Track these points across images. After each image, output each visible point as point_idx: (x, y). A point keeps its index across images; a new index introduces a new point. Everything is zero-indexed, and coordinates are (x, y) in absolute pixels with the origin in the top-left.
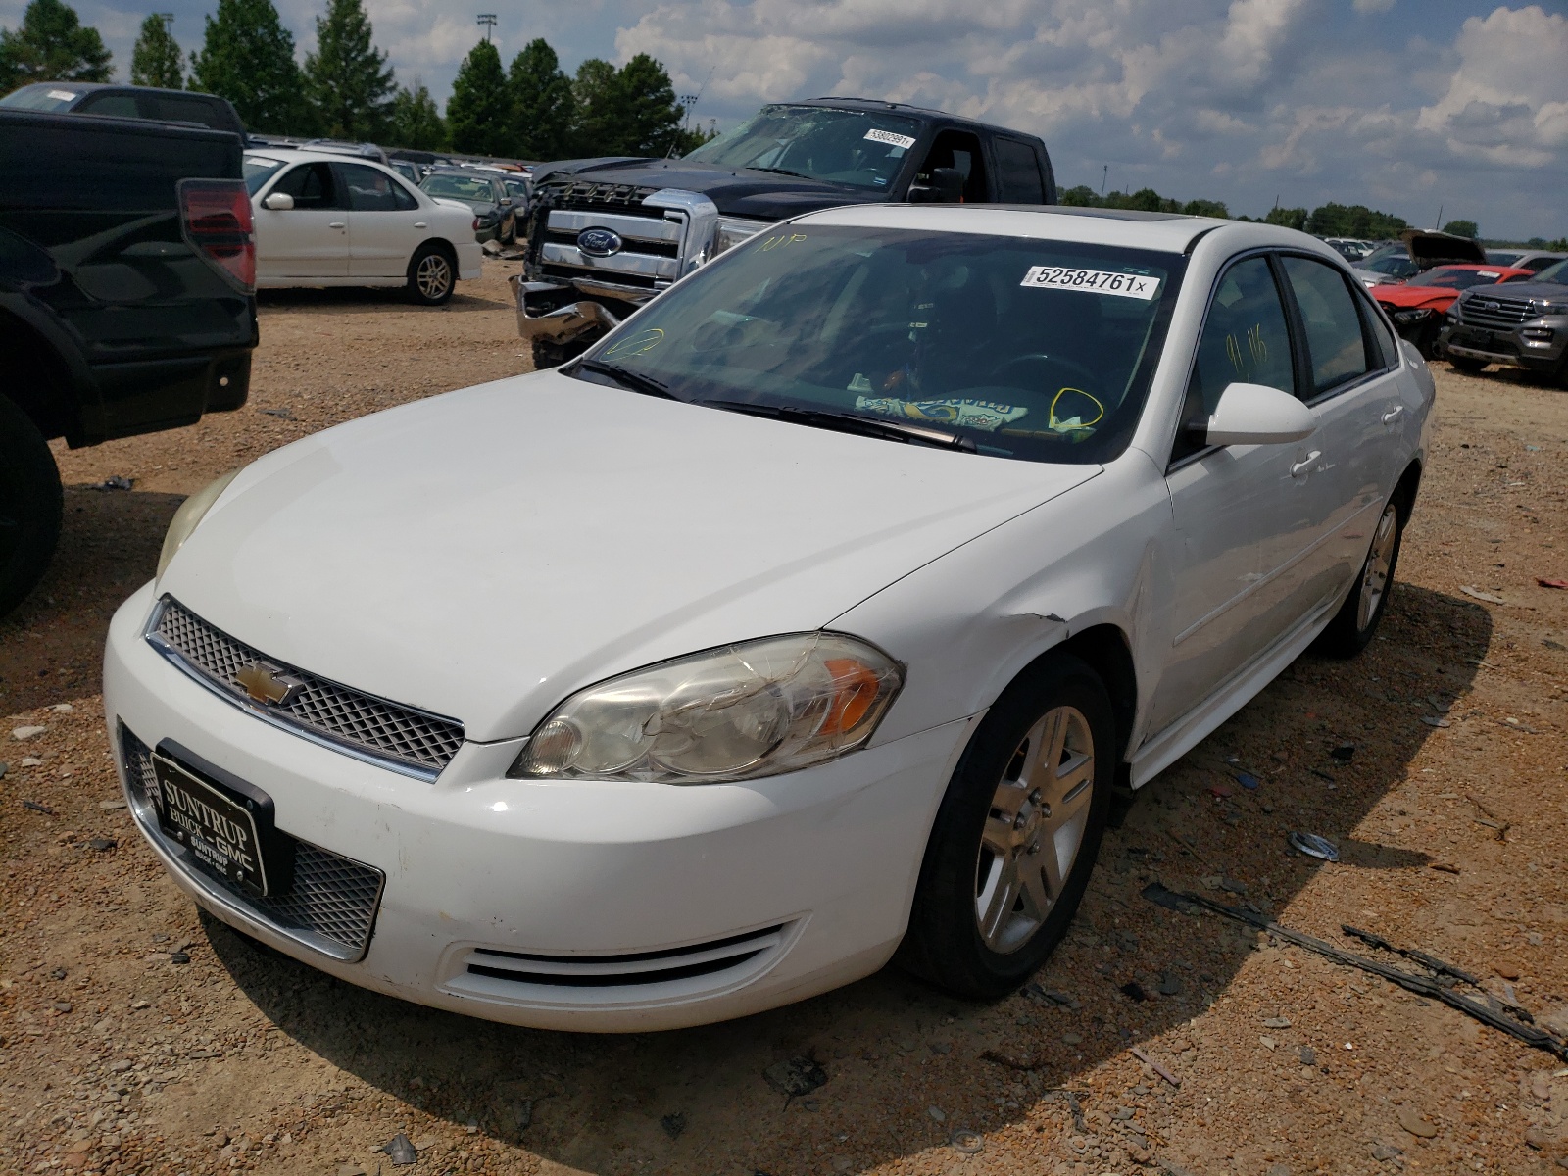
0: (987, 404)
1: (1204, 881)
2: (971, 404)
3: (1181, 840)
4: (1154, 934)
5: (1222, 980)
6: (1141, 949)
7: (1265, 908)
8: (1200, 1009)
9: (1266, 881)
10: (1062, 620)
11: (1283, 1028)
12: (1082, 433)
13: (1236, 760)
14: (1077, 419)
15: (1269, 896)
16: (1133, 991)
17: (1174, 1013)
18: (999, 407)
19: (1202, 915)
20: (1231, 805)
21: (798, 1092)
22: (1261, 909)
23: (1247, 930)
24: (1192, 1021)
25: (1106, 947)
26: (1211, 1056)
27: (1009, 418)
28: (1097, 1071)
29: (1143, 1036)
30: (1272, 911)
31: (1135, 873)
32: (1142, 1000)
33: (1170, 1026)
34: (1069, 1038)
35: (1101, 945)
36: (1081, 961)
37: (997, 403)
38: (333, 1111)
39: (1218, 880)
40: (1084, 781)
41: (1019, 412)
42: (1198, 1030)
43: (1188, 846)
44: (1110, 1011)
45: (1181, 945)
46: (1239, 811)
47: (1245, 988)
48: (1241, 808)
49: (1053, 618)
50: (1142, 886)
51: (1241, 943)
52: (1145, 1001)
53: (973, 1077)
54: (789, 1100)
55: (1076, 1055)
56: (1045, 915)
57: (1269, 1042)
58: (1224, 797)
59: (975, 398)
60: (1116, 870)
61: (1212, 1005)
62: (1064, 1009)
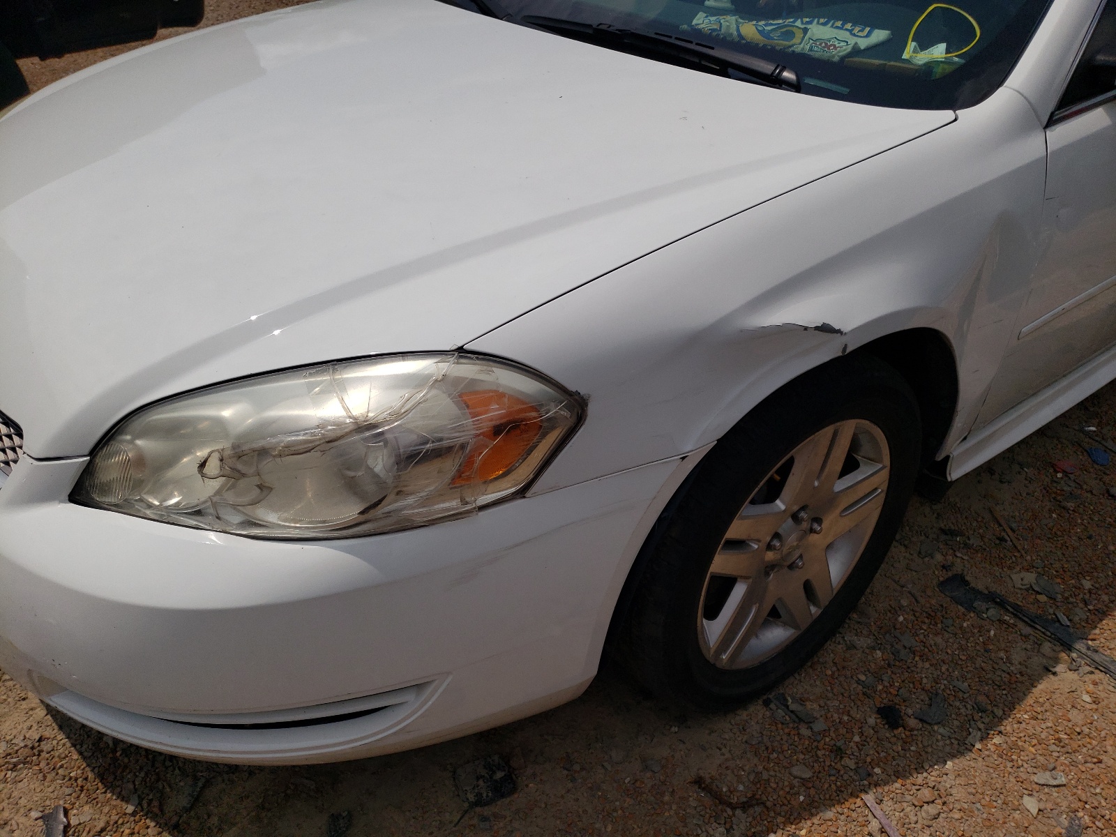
0: (843, 25)
1: (1014, 577)
2: (824, 24)
3: (1002, 522)
4: (939, 640)
5: (999, 713)
6: (917, 658)
7: (1076, 619)
8: (961, 747)
9: (1087, 584)
10: (839, 332)
11: (1055, 786)
12: (946, 66)
13: (1093, 429)
14: (942, 47)
15: (1086, 604)
16: (891, 716)
17: (930, 750)
18: (857, 29)
19: (999, 620)
20: (1073, 484)
21: (479, 802)
22: (1070, 620)
23: (1047, 647)
24: (948, 763)
25: (878, 652)
26: (957, 816)
27: (863, 43)
28: (816, 820)
29: (883, 777)
30: (1083, 624)
31: (939, 557)
32: (897, 728)
33: (920, 768)
34: (796, 771)
35: (873, 648)
36: (844, 668)
37: (854, 24)
38: (15, 765)
39: (1030, 577)
40: (876, 489)
41: (880, 35)
42: (951, 776)
43: (1009, 530)
44: (857, 738)
45: (964, 658)
46: (1079, 492)
47: (1024, 725)
48: (1082, 488)
49: (825, 329)
50: (943, 575)
51: (1037, 661)
52: (900, 729)
53: (674, 807)
54: (466, 812)
55: (798, 794)
56: (804, 626)
57: (1031, 804)
58: (1065, 473)
59: (831, 17)
60: (920, 553)
61: (978, 746)
62: (804, 731)
